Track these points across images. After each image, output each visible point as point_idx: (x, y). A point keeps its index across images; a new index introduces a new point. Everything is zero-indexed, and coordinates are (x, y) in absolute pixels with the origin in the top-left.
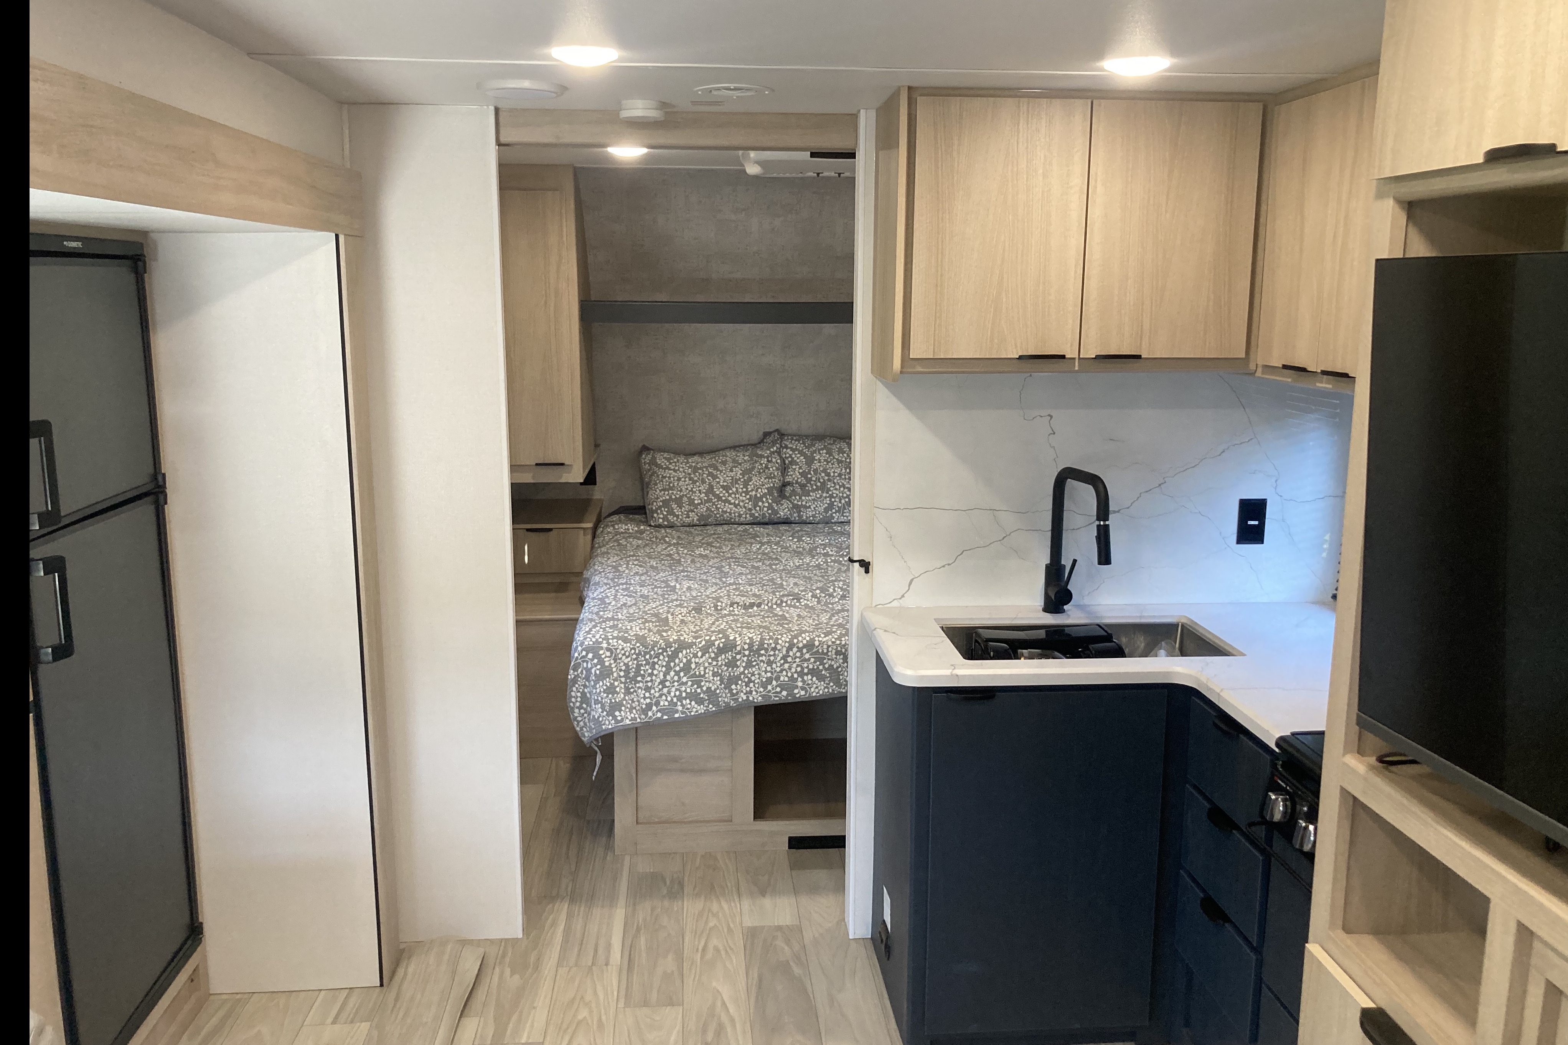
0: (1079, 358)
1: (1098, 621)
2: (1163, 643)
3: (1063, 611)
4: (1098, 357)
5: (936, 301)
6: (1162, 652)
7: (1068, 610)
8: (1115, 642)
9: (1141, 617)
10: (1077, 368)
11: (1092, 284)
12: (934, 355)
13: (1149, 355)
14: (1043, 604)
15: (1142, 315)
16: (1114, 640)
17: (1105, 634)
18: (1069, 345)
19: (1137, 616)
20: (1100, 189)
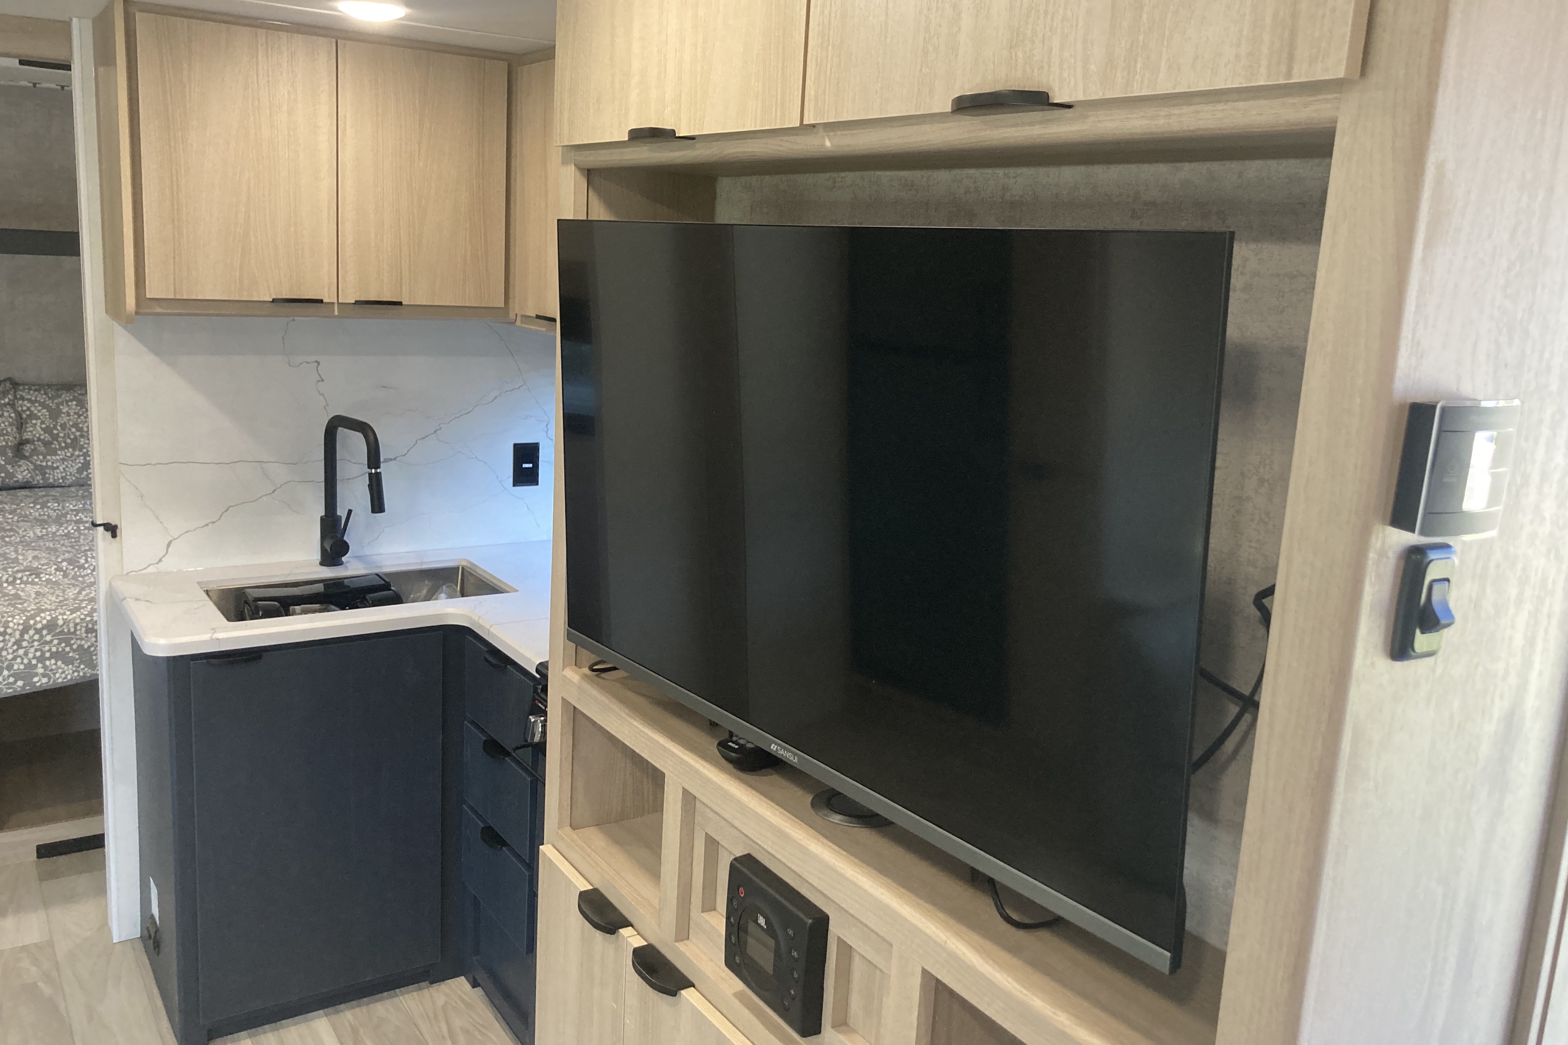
0: (338, 303)
1: (377, 571)
2: (444, 587)
3: (340, 563)
4: (357, 303)
5: (174, 236)
6: (443, 595)
7: (347, 562)
8: (392, 590)
9: (422, 563)
10: (336, 313)
11: (347, 228)
12: (175, 295)
13: (410, 302)
14: (320, 558)
15: (401, 263)
16: (392, 588)
17: (383, 582)
18: (326, 289)
19: (418, 563)
20: (350, 131)
